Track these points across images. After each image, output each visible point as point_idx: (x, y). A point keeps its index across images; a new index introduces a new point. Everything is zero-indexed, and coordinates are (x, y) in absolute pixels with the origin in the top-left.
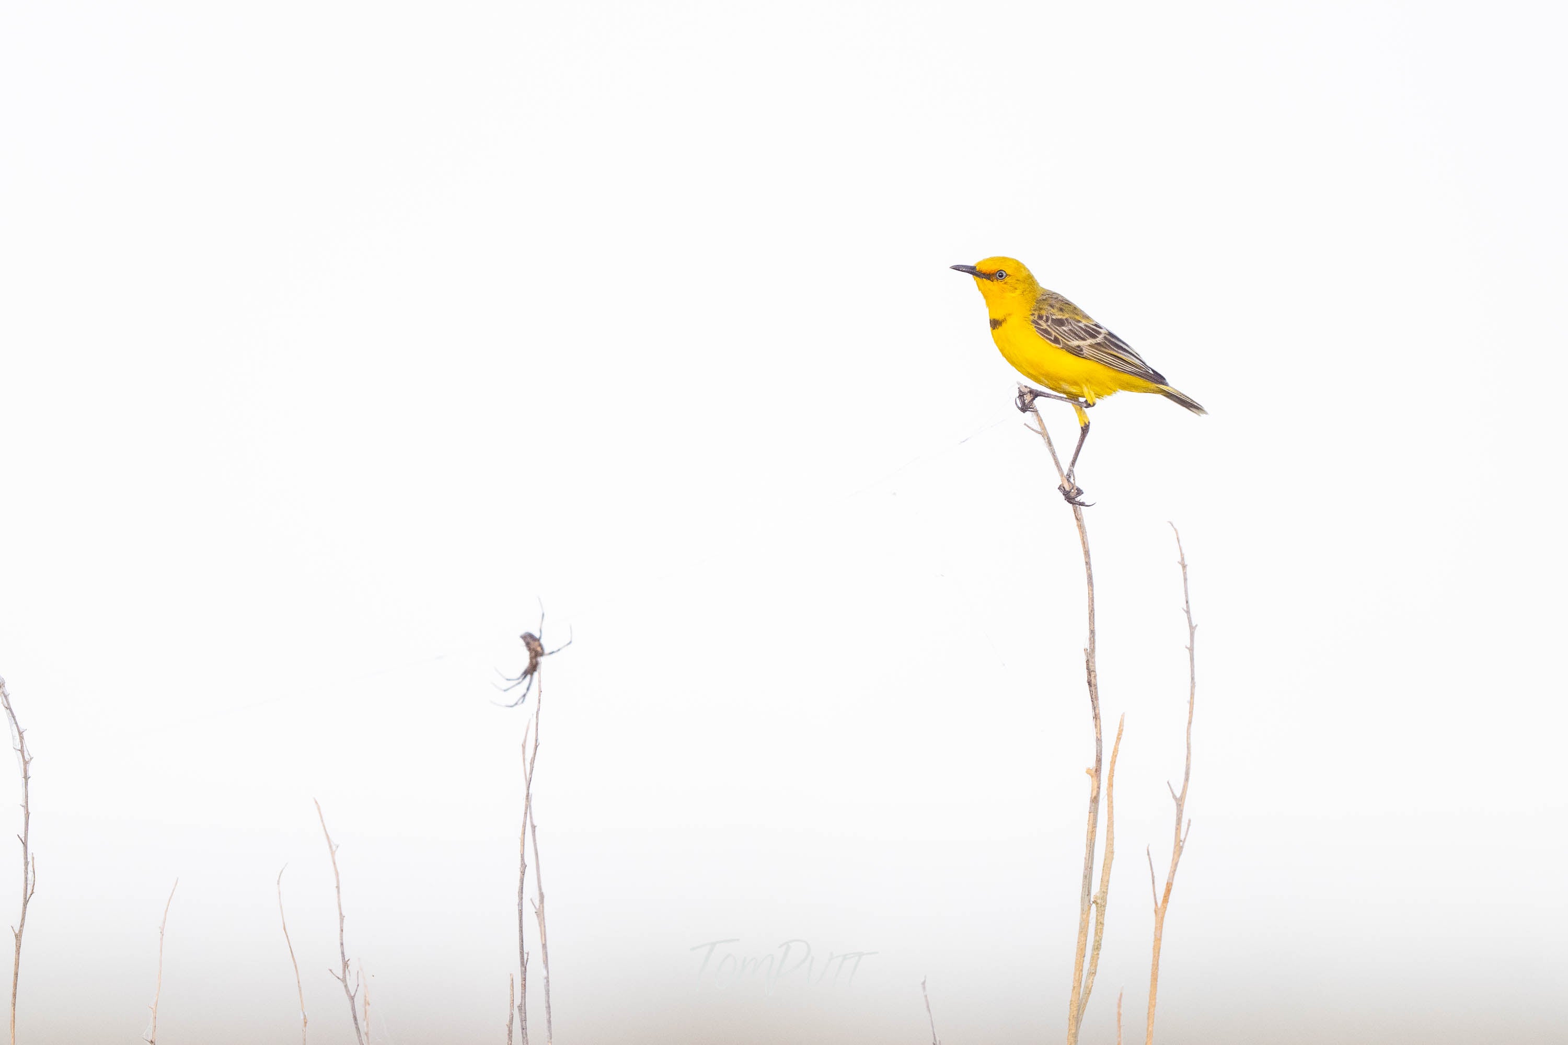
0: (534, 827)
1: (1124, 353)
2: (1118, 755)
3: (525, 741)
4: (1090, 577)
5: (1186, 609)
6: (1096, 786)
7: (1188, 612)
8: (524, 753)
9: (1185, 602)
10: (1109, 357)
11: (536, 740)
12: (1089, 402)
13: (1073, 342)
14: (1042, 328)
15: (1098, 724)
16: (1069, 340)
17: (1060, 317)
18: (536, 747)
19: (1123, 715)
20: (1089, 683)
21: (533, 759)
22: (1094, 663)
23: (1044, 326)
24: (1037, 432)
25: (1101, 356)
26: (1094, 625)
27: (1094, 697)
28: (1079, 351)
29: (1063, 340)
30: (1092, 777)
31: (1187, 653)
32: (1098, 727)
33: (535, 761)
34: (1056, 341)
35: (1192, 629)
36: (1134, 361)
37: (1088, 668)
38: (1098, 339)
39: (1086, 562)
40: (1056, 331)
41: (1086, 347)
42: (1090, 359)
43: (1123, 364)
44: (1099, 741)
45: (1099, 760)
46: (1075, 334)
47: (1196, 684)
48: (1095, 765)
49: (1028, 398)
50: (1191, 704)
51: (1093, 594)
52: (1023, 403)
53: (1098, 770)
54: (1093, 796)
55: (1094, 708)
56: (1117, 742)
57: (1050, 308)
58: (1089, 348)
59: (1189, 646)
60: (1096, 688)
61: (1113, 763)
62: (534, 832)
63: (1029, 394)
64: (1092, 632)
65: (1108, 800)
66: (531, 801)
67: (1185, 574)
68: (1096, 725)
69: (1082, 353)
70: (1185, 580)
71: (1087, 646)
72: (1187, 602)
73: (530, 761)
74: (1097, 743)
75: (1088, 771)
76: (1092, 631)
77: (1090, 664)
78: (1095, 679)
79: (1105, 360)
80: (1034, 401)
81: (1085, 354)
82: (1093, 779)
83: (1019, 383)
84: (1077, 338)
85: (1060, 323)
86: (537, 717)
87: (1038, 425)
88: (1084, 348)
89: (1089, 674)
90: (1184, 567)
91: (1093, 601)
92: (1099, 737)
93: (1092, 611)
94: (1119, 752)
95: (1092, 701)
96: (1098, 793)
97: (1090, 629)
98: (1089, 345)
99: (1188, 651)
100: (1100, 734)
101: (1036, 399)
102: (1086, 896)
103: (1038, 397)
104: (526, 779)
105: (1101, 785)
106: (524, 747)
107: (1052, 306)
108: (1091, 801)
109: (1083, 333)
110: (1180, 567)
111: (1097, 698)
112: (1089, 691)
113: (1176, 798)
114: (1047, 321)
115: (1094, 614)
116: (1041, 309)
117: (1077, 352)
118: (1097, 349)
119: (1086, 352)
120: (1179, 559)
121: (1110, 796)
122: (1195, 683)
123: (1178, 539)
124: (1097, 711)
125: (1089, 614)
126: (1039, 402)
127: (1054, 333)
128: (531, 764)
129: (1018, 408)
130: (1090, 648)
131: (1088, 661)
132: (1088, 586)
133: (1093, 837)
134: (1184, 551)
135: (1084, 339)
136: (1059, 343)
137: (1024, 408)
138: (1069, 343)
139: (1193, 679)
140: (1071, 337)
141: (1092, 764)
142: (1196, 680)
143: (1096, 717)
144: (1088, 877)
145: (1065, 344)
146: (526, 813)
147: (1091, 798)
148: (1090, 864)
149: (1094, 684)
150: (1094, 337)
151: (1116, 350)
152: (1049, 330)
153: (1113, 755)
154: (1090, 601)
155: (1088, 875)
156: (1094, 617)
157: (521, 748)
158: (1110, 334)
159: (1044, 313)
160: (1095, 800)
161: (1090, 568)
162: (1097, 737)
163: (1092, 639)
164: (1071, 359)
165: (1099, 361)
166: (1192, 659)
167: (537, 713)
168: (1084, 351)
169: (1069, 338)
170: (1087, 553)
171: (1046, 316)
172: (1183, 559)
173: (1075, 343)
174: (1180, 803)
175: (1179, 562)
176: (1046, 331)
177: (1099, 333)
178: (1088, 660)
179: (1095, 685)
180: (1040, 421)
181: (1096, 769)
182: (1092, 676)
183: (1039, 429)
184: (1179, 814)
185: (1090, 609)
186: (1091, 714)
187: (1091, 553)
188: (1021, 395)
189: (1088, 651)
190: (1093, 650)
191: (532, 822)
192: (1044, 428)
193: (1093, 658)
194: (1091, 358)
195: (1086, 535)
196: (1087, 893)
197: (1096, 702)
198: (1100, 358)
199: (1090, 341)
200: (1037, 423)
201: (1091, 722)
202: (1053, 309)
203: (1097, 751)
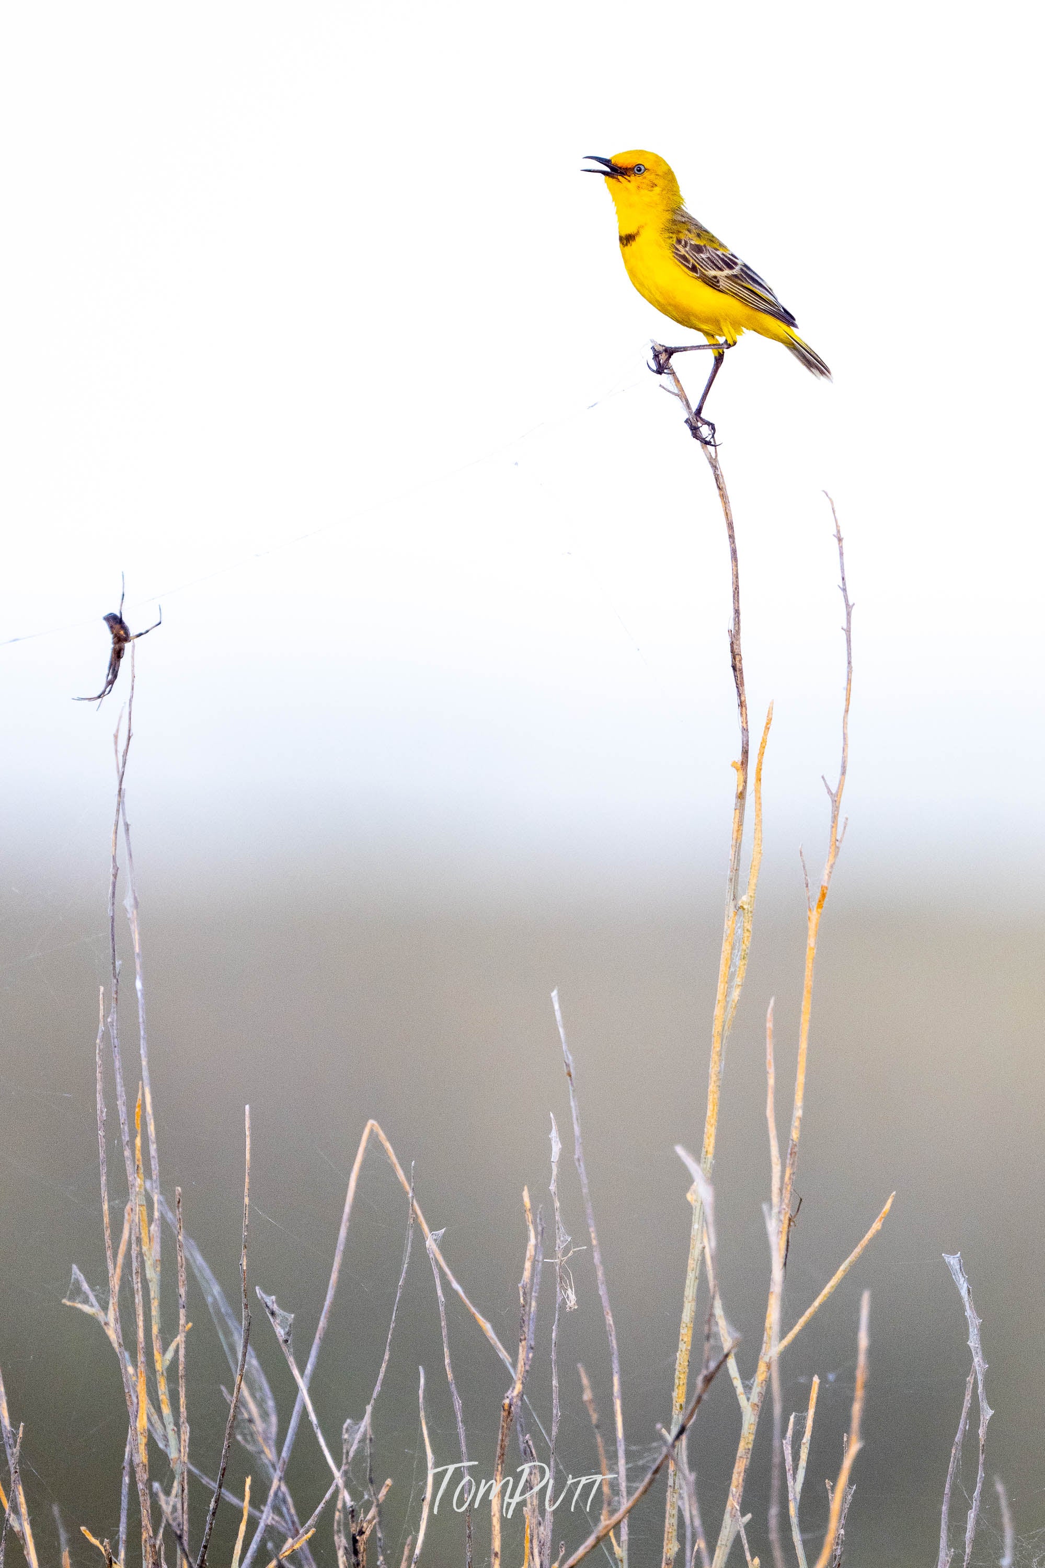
0: (127, 826)
1: (760, 288)
2: (766, 747)
3: (117, 731)
4: (734, 552)
5: (841, 586)
6: (742, 780)
7: (844, 590)
8: (116, 743)
9: (842, 579)
10: (745, 291)
11: (129, 731)
12: (730, 342)
13: (710, 271)
14: (680, 253)
15: (744, 713)
16: (707, 269)
17: (697, 243)
18: (129, 738)
19: (772, 703)
20: (734, 668)
21: (126, 751)
22: (739, 645)
23: (683, 252)
24: (673, 393)
25: (736, 289)
26: (738, 604)
27: (739, 682)
28: (715, 282)
29: (701, 269)
30: (737, 770)
31: (843, 635)
32: (744, 716)
33: (128, 754)
34: (694, 269)
35: (849, 608)
36: (768, 298)
37: (732, 651)
38: (734, 271)
39: (729, 535)
40: (694, 258)
41: (723, 278)
42: (727, 294)
43: (759, 301)
44: (745, 730)
45: (745, 752)
46: (713, 262)
47: (853, 669)
48: (741, 758)
49: (663, 357)
50: (848, 690)
51: (737, 570)
52: (659, 364)
53: (744, 763)
54: (739, 792)
55: (740, 695)
56: (765, 732)
57: (687, 232)
58: (725, 280)
59: (845, 627)
60: (742, 673)
61: (761, 754)
62: (127, 830)
63: (664, 353)
64: (737, 612)
65: (756, 796)
66: (124, 797)
67: (841, 548)
68: (741, 713)
69: (718, 285)
70: (841, 554)
71: (731, 627)
72: (843, 579)
73: (122, 754)
74: (743, 734)
75: (734, 765)
76: (736, 610)
77: (735, 646)
78: (741, 664)
79: (740, 295)
80: (671, 361)
81: (721, 287)
82: (739, 772)
83: (652, 341)
84: (714, 267)
85: (699, 249)
86: (130, 705)
87: (675, 387)
88: (720, 280)
89: (734, 658)
90: (840, 540)
91: (737, 577)
92: (745, 727)
93: (736, 589)
94: (767, 743)
95: (737, 687)
96: (745, 788)
97: (734, 608)
98: (726, 277)
99: (844, 632)
100: (747, 723)
101: (672, 356)
102: (731, 901)
103: (674, 354)
104: (118, 772)
105: (748, 779)
106: (116, 737)
107: (689, 231)
108: (736, 798)
109: (720, 261)
110: (836, 540)
111: (742, 684)
112: (733, 677)
113: (832, 794)
114: (685, 246)
115: (738, 593)
116: (680, 232)
117: (712, 283)
118: (733, 282)
119: (723, 284)
120: (835, 532)
121: (757, 791)
122: (852, 667)
123: (833, 509)
124: (743, 699)
125: (734, 592)
126: (675, 360)
127: (692, 261)
128: (123, 756)
129: (653, 371)
130: (734, 629)
131: (732, 644)
132: (732, 561)
133: (739, 836)
134: (839, 523)
135: (721, 269)
136: (696, 272)
137: (660, 371)
138: (706, 273)
139: (849, 663)
140: (708, 266)
141: (738, 757)
142: (853, 664)
143: (742, 705)
144: (733, 880)
145: (703, 273)
146: (118, 811)
147: (737, 793)
148: (735, 866)
149: (739, 669)
150: (731, 268)
151: (752, 283)
152: (687, 255)
153: (761, 746)
154: (734, 578)
155: (734, 877)
156: (738, 596)
157: (113, 739)
158: (745, 266)
159: (682, 237)
160: (741, 796)
161: (734, 542)
162: (743, 727)
163: (737, 620)
164: (708, 292)
165: (735, 295)
166: (849, 641)
167: (131, 701)
168: (721, 283)
169: (707, 267)
170: (730, 526)
171: (685, 240)
172: (839, 532)
173: (712, 273)
174: (836, 799)
175: (834, 535)
176: (684, 258)
177: (736, 264)
178: (732, 642)
179: (741, 670)
180: (677, 381)
181: (742, 762)
182: (737, 659)
183: (676, 391)
184: (835, 811)
185: (735, 586)
186: (736, 701)
187: (735, 525)
188: (656, 356)
189: (732, 632)
190: (738, 632)
191: (124, 820)
192: (681, 389)
193: (738, 639)
194: (729, 292)
195: (729, 506)
196: (732, 897)
197: (741, 688)
198: (735, 292)
199: (727, 272)
200: (674, 384)
201: (737, 710)
202: (690, 233)
203: (743, 742)
